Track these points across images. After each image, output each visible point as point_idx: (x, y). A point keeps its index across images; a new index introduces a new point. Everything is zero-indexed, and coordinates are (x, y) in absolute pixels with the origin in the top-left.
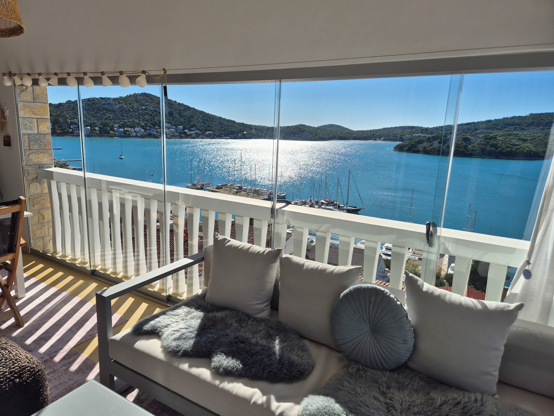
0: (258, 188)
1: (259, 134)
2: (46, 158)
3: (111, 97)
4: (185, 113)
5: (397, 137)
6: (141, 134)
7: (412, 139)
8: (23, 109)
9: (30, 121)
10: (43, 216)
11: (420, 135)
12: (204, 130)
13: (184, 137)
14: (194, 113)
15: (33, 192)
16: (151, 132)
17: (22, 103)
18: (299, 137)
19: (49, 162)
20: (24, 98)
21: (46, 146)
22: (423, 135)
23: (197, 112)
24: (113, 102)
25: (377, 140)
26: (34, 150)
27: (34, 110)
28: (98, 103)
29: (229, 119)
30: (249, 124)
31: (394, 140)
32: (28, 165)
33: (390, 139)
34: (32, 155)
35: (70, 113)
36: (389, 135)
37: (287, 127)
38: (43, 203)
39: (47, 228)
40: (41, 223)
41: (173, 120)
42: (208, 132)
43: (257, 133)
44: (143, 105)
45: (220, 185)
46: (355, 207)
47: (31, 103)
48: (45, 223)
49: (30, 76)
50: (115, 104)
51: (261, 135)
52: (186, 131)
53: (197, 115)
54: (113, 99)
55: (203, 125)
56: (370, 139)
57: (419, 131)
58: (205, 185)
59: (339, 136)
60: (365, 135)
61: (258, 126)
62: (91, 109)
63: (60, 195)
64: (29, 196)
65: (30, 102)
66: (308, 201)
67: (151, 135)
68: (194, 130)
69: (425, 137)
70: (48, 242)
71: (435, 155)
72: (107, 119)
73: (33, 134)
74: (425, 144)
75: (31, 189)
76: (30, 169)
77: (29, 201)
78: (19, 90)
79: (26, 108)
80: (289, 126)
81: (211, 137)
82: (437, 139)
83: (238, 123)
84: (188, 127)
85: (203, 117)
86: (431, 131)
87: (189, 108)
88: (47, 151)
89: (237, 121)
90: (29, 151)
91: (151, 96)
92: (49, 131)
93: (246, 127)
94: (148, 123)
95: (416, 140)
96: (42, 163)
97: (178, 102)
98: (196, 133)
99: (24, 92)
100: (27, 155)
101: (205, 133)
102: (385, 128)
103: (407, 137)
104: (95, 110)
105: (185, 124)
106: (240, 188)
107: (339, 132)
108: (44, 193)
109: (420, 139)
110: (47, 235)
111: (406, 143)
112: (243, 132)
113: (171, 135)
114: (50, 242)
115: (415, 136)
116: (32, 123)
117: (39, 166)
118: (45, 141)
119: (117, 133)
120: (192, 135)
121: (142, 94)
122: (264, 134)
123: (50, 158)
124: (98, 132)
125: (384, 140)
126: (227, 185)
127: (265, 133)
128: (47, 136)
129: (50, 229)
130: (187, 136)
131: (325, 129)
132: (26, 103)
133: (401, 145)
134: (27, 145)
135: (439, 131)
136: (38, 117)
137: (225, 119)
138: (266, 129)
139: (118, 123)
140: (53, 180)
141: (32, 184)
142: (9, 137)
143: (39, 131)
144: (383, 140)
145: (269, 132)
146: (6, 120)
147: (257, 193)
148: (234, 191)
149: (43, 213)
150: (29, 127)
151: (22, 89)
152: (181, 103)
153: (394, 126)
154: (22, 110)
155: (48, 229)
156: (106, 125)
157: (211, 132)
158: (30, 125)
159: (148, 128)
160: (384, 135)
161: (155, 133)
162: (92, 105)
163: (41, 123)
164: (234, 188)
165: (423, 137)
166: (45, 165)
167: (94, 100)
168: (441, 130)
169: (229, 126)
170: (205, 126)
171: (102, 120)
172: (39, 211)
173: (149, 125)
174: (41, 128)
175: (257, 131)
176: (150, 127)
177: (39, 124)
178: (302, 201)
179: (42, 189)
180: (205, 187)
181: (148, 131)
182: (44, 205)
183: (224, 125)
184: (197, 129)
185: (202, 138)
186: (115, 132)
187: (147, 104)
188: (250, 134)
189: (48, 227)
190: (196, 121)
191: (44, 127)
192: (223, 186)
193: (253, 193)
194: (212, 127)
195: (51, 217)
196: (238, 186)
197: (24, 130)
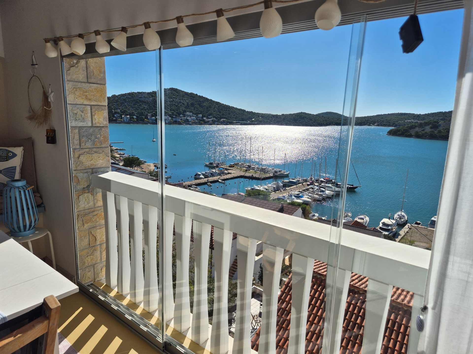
0: (265, 167)
1: (265, 121)
2: (102, 160)
3: (146, 92)
4: (204, 104)
5: (390, 123)
6: (169, 121)
7: (404, 124)
8: (73, 91)
9: (81, 109)
10: (94, 238)
11: (412, 121)
12: (219, 117)
13: (203, 123)
14: (211, 104)
15: (83, 206)
16: (176, 119)
17: (71, 83)
18: (300, 123)
19: (105, 164)
20: (74, 77)
21: (101, 143)
22: (415, 121)
23: (214, 103)
24: (147, 95)
25: (371, 126)
26: (87, 148)
27: (87, 94)
28: (136, 97)
29: (240, 108)
30: (257, 112)
31: (387, 126)
32: (78, 170)
33: (383, 124)
34: (83, 155)
35: (114, 105)
36: (383, 121)
37: (289, 114)
38: (95, 221)
39: (99, 252)
40: (92, 247)
41: (194, 110)
42: (223, 119)
43: (263, 120)
44: (171, 97)
45: (232, 164)
46: (352, 185)
47: (83, 84)
48: (97, 245)
49: (83, 39)
50: (149, 97)
51: (267, 121)
52: (205, 118)
53: (214, 105)
54: (148, 93)
55: (218, 113)
56: (365, 125)
57: (411, 117)
58: (220, 164)
59: (336, 122)
60: (360, 121)
61: (264, 114)
62: (130, 101)
63: (118, 213)
64: (78, 211)
65: (82, 82)
66: (309, 179)
67: (177, 122)
68: (211, 118)
69: (417, 123)
70: (100, 271)
71: (427, 139)
72: (142, 109)
73: (85, 127)
74: (417, 129)
75: (80, 203)
76: (80, 175)
77: (77, 219)
78: (67, 65)
79: (76, 90)
80: (291, 114)
81: (225, 123)
82: (429, 125)
83: (247, 112)
84: (206, 116)
85: (218, 107)
86: (423, 118)
87: (207, 100)
88: (103, 150)
89: (247, 110)
90: (79, 150)
91: (178, 90)
92: (106, 123)
93: (254, 114)
94: (174, 113)
95: (409, 125)
96: (96, 167)
97: (199, 95)
98: (212, 120)
99: (74, 67)
100: (77, 156)
101: (220, 120)
102: (378, 115)
103: (399, 122)
104: (134, 102)
105: (203, 113)
106: (249, 166)
107: (336, 119)
108: (97, 206)
109: (413, 125)
110: (99, 261)
111: (399, 128)
112: (252, 119)
113: (192, 122)
114: (102, 270)
115: (407, 122)
116: (84, 112)
117: (92, 171)
118: (101, 136)
119: (150, 121)
120: (210, 122)
121: (170, 88)
122: (269, 121)
123: (107, 159)
124: (136, 120)
125: (378, 125)
126: (238, 164)
127: (270, 119)
128: (103, 129)
129: (103, 253)
130: (206, 123)
131: (323, 116)
132: (77, 83)
133: (394, 130)
134: (77, 142)
135: (430, 118)
136: (92, 103)
137: (237, 108)
138: (271, 117)
139: (151, 112)
140: (110, 191)
141: (82, 196)
142: (54, 131)
143: (94, 122)
144: (376, 126)
145: (274, 119)
146: (50, 107)
147: (263, 171)
148: (244, 169)
149: (95, 233)
150: (81, 118)
151: (72, 63)
152: (201, 95)
153: (387, 113)
154: (71, 93)
155: (101, 253)
156: (142, 114)
157: (225, 119)
158: (81, 115)
159: (174, 116)
160: (378, 121)
161: (180, 120)
162: (131, 98)
163: (96, 112)
164: (244, 166)
165: (415, 123)
166: (100, 169)
167: (133, 94)
168: (432, 116)
169: (240, 114)
170: (220, 114)
171: (138, 110)
172: (90, 231)
173: (175, 114)
174: (96, 119)
175: (264, 118)
176: (176, 115)
177: (93, 114)
178: (304, 179)
179: (95, 201)
180: (220, 166)
181: (174, 119)
182: (97, 222)
183: (236, 114)
184: (213, 117)
185: (218, 124)
186: (148, 120)
187: (174, 97)
188: (257, 120)
189: (101, 251)
190: (213, 110)
191: (100, 118)
192: (234, 165)
193: (260, 171)
194: (226, 115)
195: (104, 237)
196: (247, 165)
197: (74, 121)
